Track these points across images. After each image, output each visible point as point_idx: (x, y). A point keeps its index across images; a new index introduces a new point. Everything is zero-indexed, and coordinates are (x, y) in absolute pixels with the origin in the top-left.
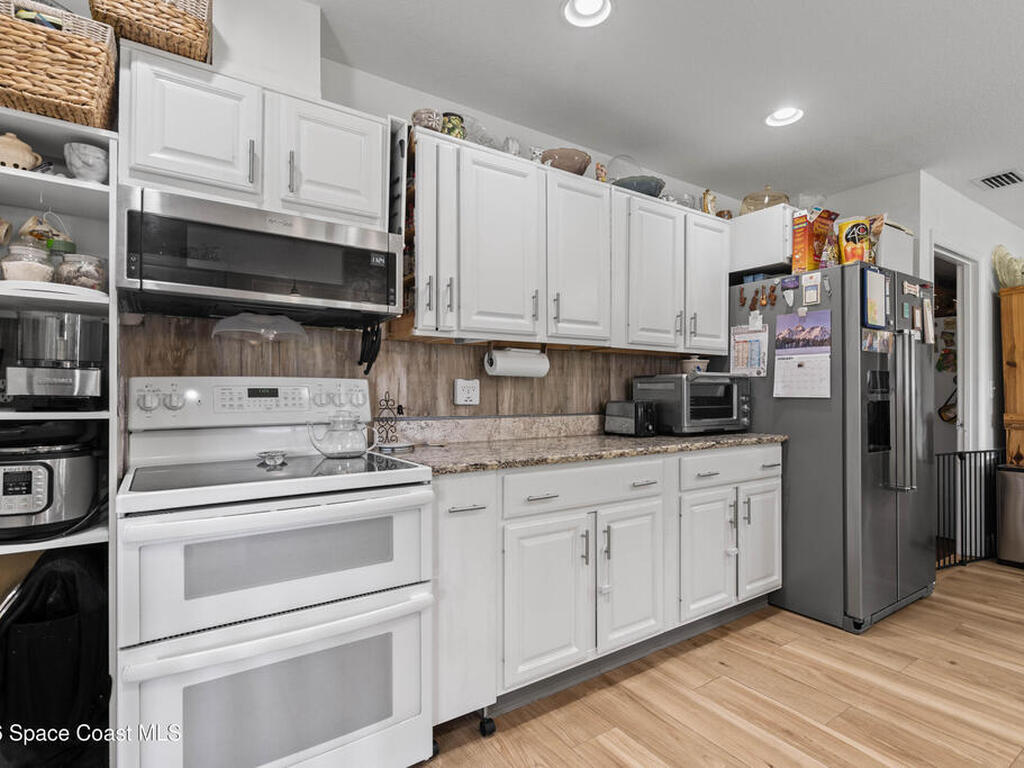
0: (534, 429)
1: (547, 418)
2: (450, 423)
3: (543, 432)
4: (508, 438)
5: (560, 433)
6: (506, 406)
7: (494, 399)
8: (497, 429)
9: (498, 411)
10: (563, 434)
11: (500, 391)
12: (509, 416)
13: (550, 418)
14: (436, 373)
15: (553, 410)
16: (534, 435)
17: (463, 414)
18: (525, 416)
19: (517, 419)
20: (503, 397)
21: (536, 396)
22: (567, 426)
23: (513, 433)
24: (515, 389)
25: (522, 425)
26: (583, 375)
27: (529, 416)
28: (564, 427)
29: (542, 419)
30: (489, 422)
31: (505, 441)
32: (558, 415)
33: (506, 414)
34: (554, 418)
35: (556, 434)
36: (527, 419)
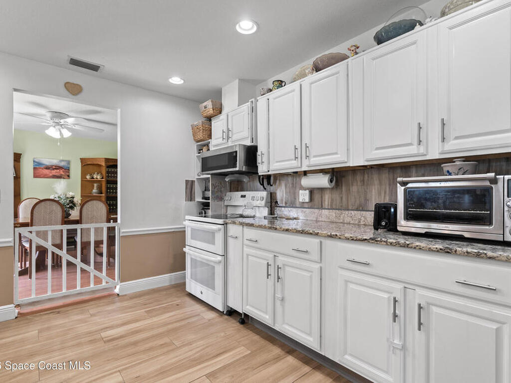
0: (342, 217)
1: (350, 212)
2: (300, 210)
3: (347, 220)
4: (326, 220)
5: (360, 222)
6: (326, 203)
7: (320, 200)
8: (321, 215)
9: (322, 206)
10: (362, 223)
11: (323, 195)
12: (327, 209)
13: (352, 212)
14: (296, 188)
15: (356, 207)
16: (342, 221)
17: (306, 207)
18: (336, 209)
19: (331, 211)
20: (325, 199)
21: (344, 199)
22: (365, 218)
23: (329, 218)
24: (331, 194)
25: (334, 214)
26: (380, 184)
27: (338, 209)
28: (363, 218)
29: (347, 212)
30: (316, 211)
31: (325, 221)
32: (360, 210)
33: (327, 208)
34: (355, 212)
35: (357, 222)
36: (337, 211)
